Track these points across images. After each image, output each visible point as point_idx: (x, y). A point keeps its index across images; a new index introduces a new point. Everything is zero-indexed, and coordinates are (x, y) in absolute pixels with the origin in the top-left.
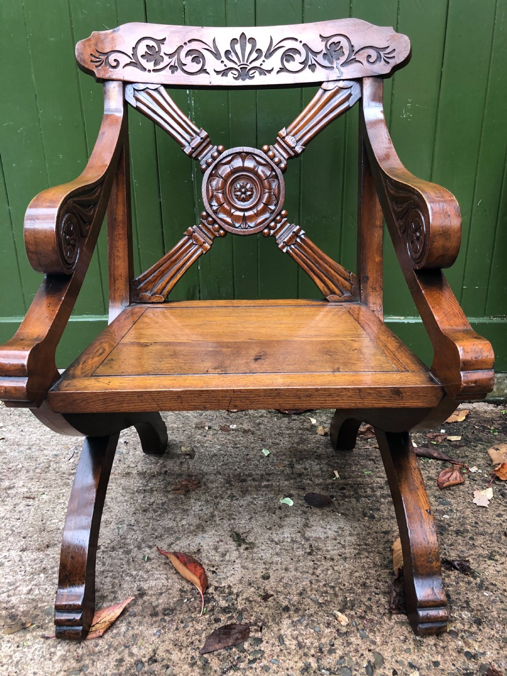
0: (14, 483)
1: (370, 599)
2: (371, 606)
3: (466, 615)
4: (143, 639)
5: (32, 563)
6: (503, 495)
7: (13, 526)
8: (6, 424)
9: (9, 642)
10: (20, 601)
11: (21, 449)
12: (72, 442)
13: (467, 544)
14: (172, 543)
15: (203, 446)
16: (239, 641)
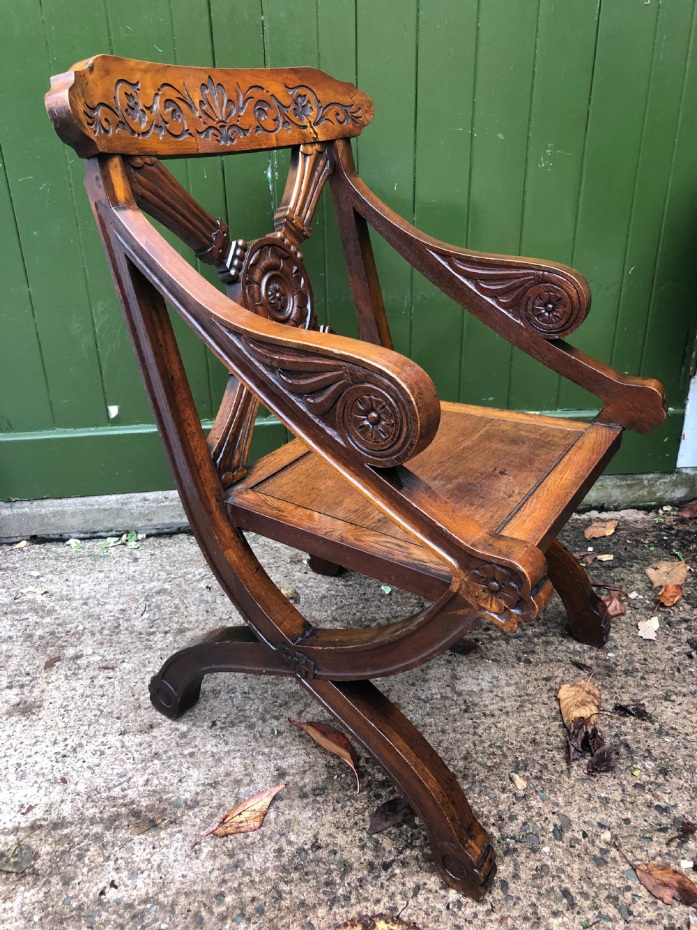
0: (81, 651)
1: (543, 757)
2: (546, 765)
3: (650, 765)
4: (298, 824)
5: (138, 748)
6: (670, 624)
7: (99, 705)
8: (42, 572)
9: (141, 843)
10: (139, 795)
11: (75, 604)
12: (138, 591)
13: (639, 685)
14: (301, 712)
15: (307, 587)
16: (408, 817)
